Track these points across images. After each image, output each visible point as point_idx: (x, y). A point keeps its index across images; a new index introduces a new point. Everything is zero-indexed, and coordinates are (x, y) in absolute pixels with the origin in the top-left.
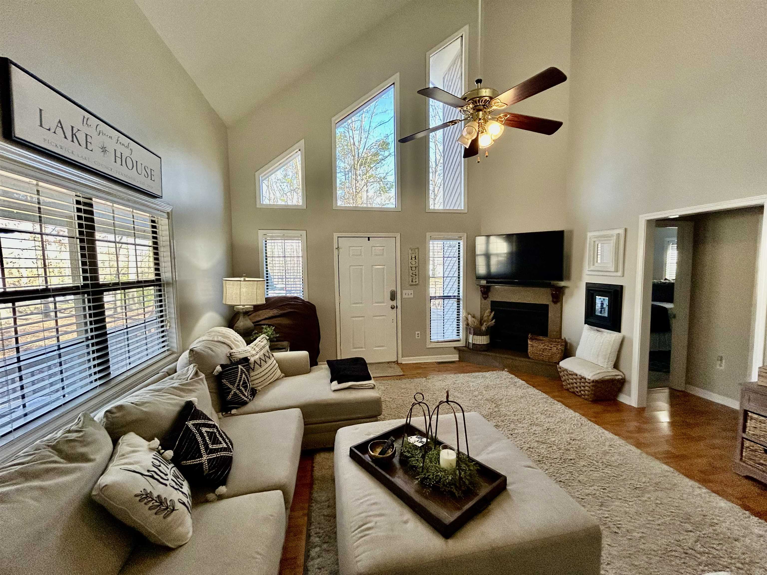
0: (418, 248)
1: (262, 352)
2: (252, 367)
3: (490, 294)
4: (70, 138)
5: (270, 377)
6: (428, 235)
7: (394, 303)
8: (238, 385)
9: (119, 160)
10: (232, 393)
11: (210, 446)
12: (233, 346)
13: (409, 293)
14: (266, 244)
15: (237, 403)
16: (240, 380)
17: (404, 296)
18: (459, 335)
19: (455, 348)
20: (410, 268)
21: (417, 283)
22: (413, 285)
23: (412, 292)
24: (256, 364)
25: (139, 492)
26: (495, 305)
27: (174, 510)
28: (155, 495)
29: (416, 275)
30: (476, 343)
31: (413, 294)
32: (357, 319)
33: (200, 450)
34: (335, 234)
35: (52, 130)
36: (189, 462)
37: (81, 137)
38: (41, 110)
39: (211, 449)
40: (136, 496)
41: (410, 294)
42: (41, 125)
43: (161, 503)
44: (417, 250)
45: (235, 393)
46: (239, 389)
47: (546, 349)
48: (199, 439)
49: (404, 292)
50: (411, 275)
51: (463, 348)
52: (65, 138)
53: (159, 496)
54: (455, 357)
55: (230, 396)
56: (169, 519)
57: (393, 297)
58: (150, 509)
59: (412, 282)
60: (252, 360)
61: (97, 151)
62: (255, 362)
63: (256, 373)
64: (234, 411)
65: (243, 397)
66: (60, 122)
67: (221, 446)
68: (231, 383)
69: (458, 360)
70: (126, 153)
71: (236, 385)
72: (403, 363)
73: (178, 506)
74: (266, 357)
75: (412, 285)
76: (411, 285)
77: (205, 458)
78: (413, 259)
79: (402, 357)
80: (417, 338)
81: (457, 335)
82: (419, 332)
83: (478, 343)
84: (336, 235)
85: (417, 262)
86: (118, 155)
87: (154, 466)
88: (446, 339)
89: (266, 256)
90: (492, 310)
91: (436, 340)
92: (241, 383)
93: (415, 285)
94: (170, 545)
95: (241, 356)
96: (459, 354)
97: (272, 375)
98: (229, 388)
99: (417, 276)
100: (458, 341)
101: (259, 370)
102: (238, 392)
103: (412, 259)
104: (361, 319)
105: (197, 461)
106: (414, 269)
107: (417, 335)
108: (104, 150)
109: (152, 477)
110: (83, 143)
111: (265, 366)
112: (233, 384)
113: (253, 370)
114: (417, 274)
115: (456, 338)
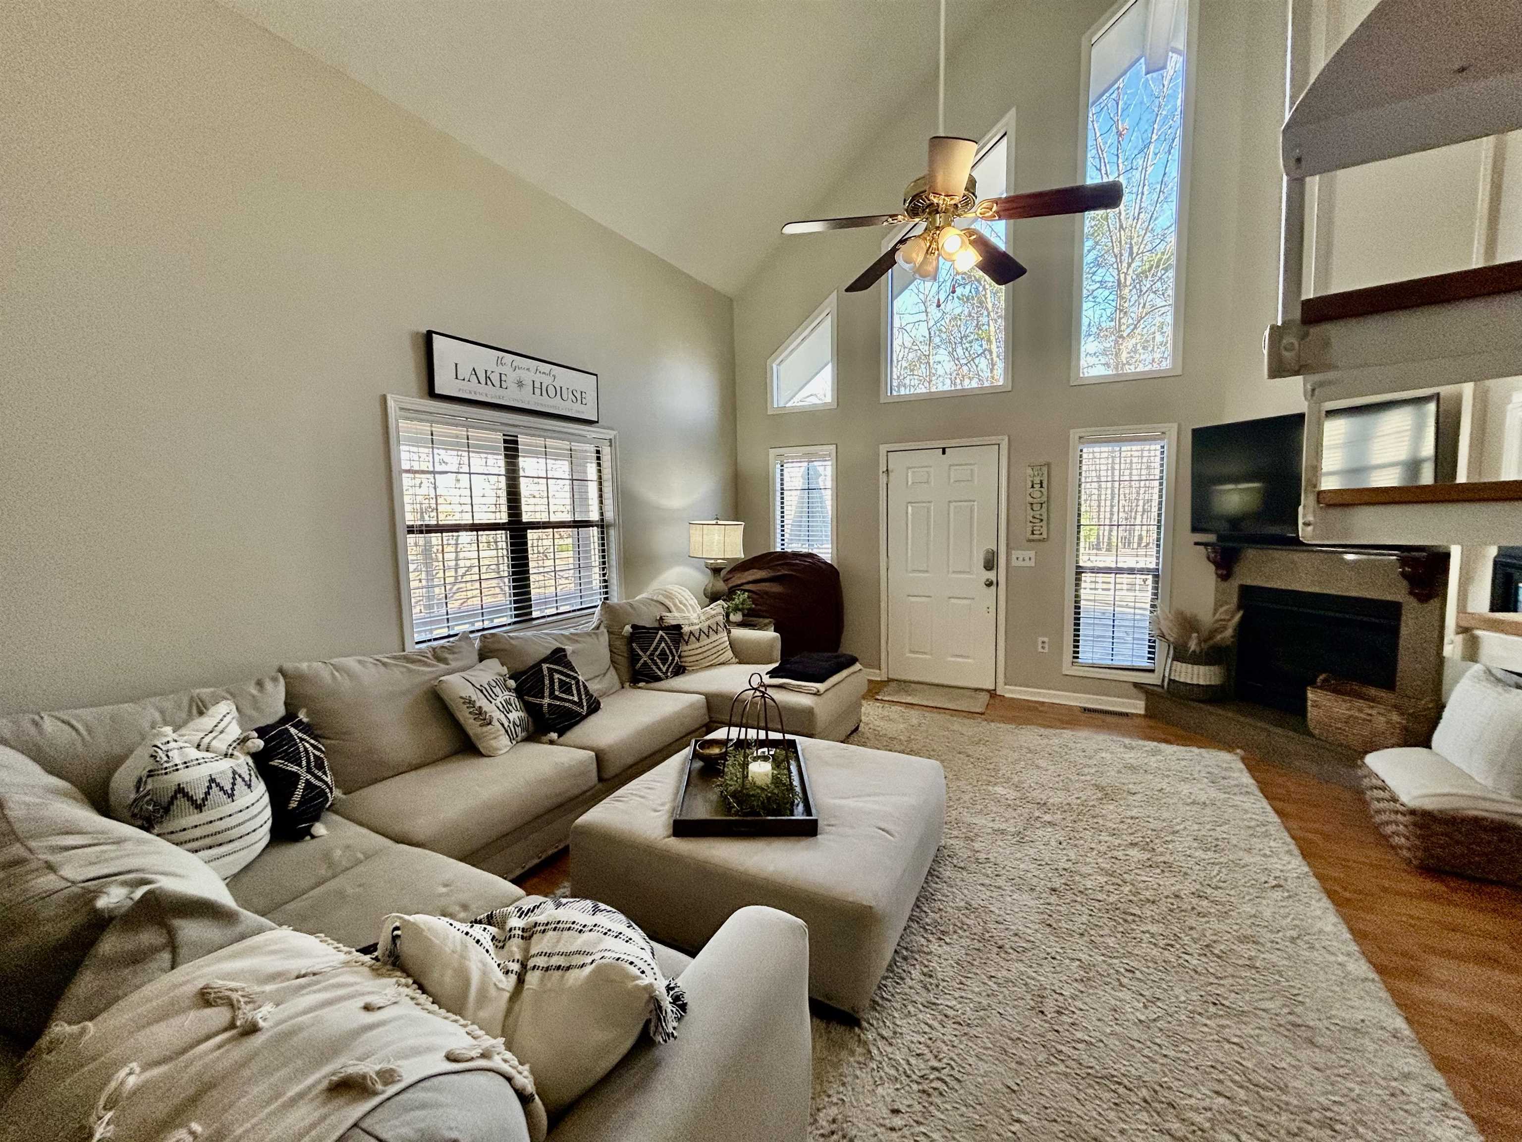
0: (1048, 465)
1: (707, 623)
2: (686, 638)
3: (1236, 569)
4: (483, 381)
5: (710, 658)
6: (1074, 434)
7: (991, 575)
8: (652, 654)
9: (538, 391)
10: (642, 661)
11: (557, 693)
12: (673, 609)
13: (1025, 558)
14: (782, 470)
15: (647, 675)
16: (656, 649)
17: (1014, 563)
18: (1153, 659)
19: (1136, 685)
20: (1029, 508)
21: (1045, 536)
22: (1035, 540)
23: (1032, 554)
24: (692, 636)
25: (464, 696)
26: (1247, 594)
27: (490, 723)
28: (478, 704)
29: (1042, 520)
30: (1177, 679)
31: (1033, 560)
32: (918, 599)
33: (544, 693)
34: (881, 447)
35: (467, 379)
36: (531, 699)
37: (495, 378)
38: (456, 365)
39: (557, 696)
40: (461, 698)
41: (1027, 559)
42: (457, 378)
43: (480, 714)
44: (1045, 469)
45: (645, 662)
46: (652, 660)
47: (1357, 718)
48: (547, 682)
49: (1015, 554)
50: (1031, 519)
51: (1155, 688)
52: (479, 382)
53: (480, 707)
54: (1137, 706)
55: (639, 665)
56: (485, 729)
57: (990, 564)
58: (470, 713)
59: (1033, 534)
60: (686, 629)
61: (513, 387)
62: (691, 632)
63: (689, 647)
64: (641, 684)
65: (657, 671)
66: (474, 369)
67: (571, 698)
68: (642, 650)
69: (1142, 712)
70: (547, 381)
71: (648, 653)
72: (1007, 695)
73: (495, 722)
74: (712, 630)
75: (1033, 541)
76: (1029, 541)
77: (546, 701)
78: (1037, 486)
79: (1006, 684)
80: (1040, 650)
81: (1149, 658)
82: (1046, 639)
83: (1182, 680)
84: (883, 449)
85: (1045, 493)
86: (537, 385)
87: (489, 684)
88: (1116, 663)
89: (782, 489)
90: (1239, 607)
91: (1090, 661)
92: (657, 653)
93: (1040, 540)
94: (481, 750)
95: (674, 623)
96: (1147, 700)
97: (715, 656)
98: (639, 655)
99: (1045, 522)
100: (1152, 671)
101: (694, 645)
102: (649, 661)
103: (1033, 487)
104: (924, 599)
105: (538, 701)
106: (1036, 507)
107: (1040, 645)
108: (520, 384)
109: (481, 691)
110: (497, 384)
111: (705, 641)
112: (645, 652)
113: (687, 643)
114: (1045, 517)
115: (1145, 663)
